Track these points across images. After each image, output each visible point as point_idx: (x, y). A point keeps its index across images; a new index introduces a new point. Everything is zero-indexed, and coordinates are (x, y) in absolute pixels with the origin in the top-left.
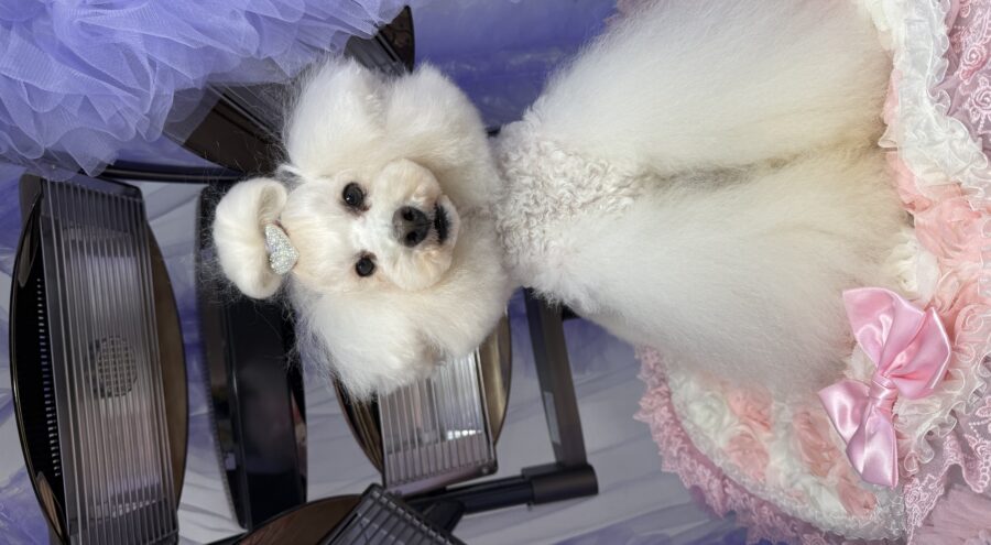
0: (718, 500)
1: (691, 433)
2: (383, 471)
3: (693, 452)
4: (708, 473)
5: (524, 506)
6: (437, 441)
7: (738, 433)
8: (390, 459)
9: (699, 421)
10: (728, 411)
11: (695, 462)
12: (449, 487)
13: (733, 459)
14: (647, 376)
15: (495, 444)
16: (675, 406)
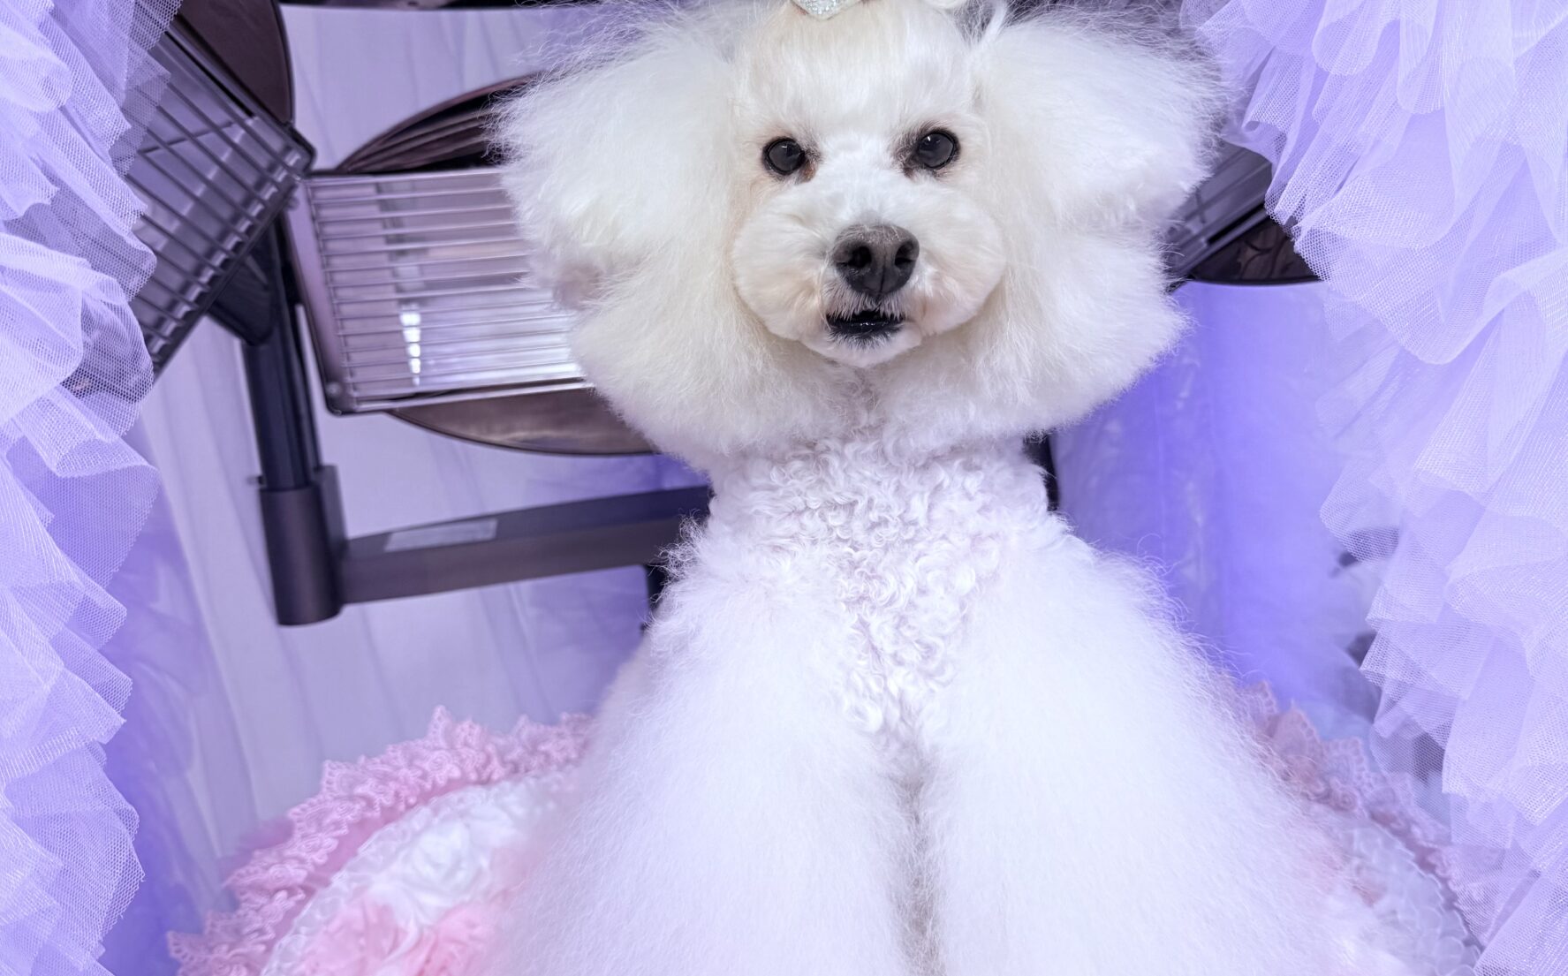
0: (263, 877)
1: (403, 825)
2: (339, 171)
3: (363, 828)
4: (319, 858)
5: (257, 470)
6: (399, 290)
7: (401, 924)
8: (364, 186)
9: (429, 842)
10: (448, 904)
11: (344, 831)
12: (301, 311)
13: (348, 911)
14: (524, 735)
15: (390, 412)
16: (461, 794)
